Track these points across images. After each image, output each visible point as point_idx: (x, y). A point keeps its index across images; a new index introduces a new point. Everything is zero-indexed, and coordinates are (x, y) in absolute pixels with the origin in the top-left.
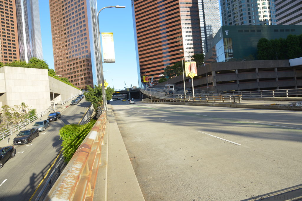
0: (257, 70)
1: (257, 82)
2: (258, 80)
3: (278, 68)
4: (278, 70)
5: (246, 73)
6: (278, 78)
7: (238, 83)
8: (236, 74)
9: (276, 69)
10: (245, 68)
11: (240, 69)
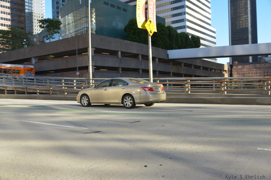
0: (140, 56)
1: (139, 73)
2: (141, 71)
3: (159, 59)
4: (158, 62)
5: (128, 58)
6: (159, 71)
7: (121, 71)
8: (118, 57)
9: (157, 59)
10: (129, 52)
11: (124, 51)
